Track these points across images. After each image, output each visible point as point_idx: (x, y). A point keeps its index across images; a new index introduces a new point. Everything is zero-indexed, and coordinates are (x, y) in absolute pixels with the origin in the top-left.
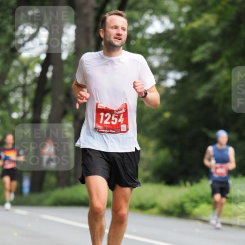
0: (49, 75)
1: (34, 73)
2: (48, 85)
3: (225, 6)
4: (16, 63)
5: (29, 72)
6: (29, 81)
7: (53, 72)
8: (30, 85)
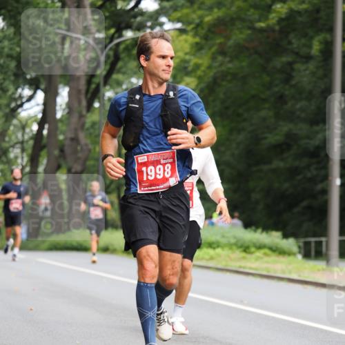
0: (45, 132)
1: (32, 131)
2: (44, 141)
3: (204, 71)
4: (15, 122)
5: (27, 130)
6: (26, 137)
7: (49, 130)
8: (27, 141)
